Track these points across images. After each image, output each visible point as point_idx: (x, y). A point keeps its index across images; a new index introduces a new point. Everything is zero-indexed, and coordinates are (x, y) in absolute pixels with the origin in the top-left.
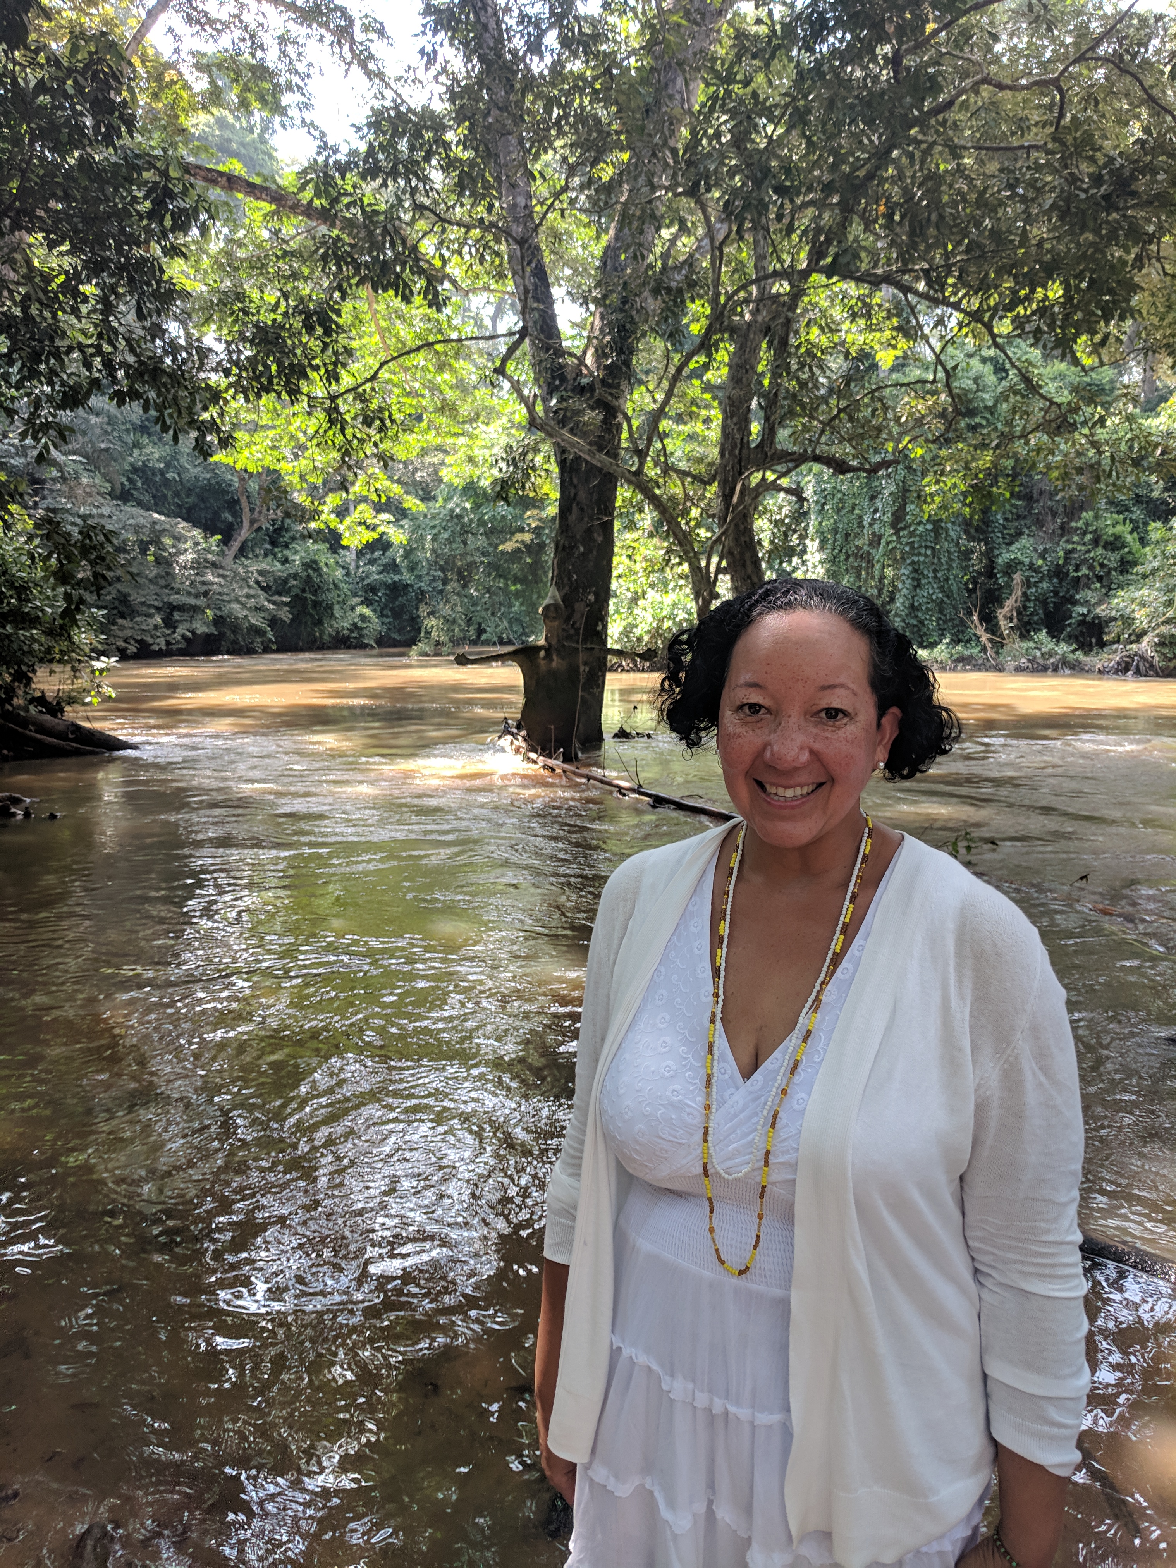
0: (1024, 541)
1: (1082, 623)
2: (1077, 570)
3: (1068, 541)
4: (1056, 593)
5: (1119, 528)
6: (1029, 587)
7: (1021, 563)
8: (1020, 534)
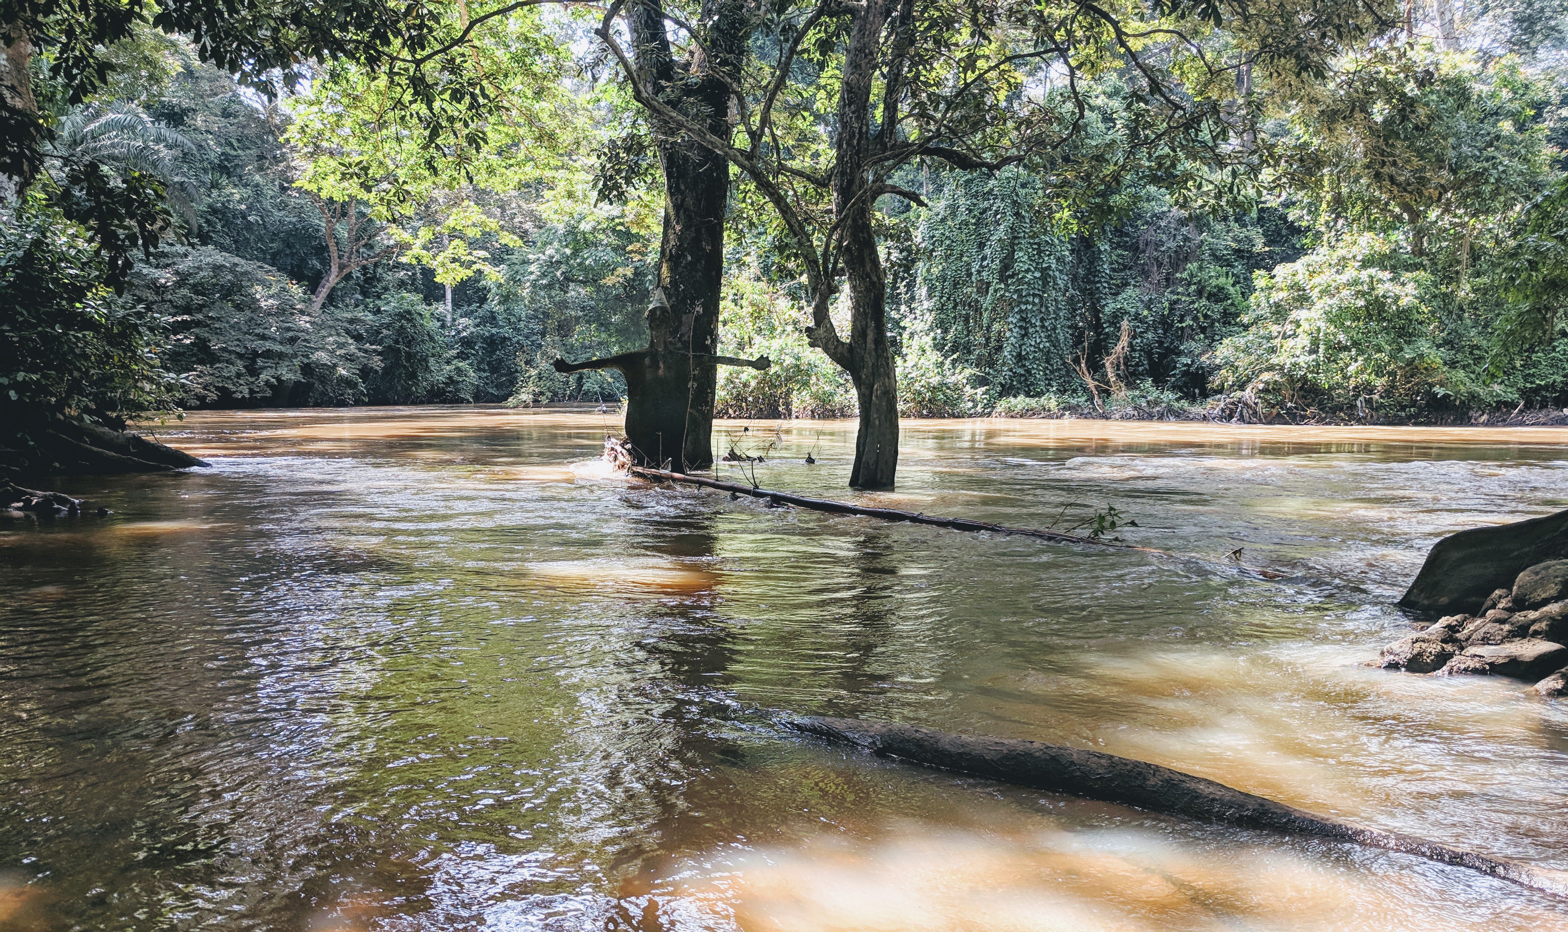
0: (1130, 291)
1: (1185, 374)
2: (1181, 322)
3: (1172, 292)
4: (1161, 343)
5: (1222, 280)
6: (1134, 337)
7: (1126, 313)
8: (1126, 284)
